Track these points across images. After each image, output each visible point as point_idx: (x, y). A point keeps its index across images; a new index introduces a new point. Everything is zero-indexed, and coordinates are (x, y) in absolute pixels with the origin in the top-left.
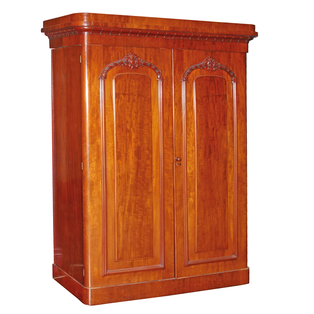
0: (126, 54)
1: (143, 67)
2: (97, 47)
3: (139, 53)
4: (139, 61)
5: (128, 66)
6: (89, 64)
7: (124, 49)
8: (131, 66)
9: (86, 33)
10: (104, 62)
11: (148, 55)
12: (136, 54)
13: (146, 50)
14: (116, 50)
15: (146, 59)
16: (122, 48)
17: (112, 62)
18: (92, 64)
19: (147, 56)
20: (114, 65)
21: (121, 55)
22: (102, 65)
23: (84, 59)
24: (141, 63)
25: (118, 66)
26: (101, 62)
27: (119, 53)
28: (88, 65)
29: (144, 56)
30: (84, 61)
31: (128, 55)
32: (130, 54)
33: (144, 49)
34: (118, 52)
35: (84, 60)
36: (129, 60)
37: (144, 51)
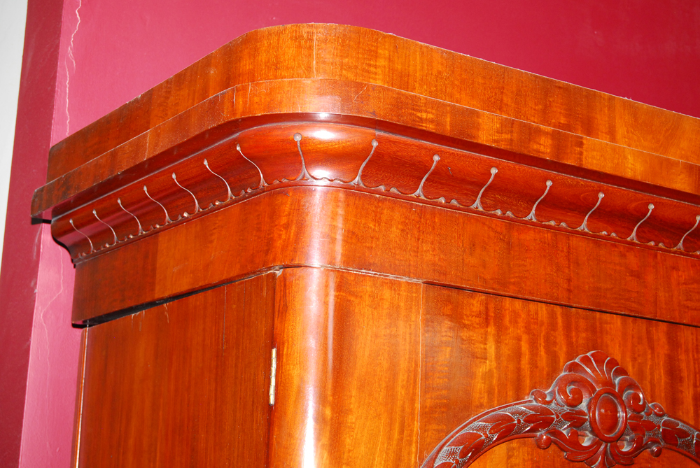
0: (564, 363)
1: (658, 453)
2: (387, 294)
3: (634, 359)
4: (637, 409)
5: (574, 442)
6: (328, 412)
7: (553, 326)
8: (596, 444)
9: (321, 177)
10: (429, 403)
11: (685, 374)
12: (618, 358)
13: (673, 343)
14: (507, 321)
15: (674, 402)
16: (543, 310)
17: (481, 406)
18: (351, 419)
19: (681, 380)
20: (493, 430)
21: (534, 364)
22: (417, 426)
23: (295, 372)
24: (651, 426)
25: (515, 444)
26: (413, 401)
27: (525, 347)
28: (320, 419)
29: (661, 377)
30: (295, 389)
31: (574, 367)
32: (586, 360)
33: (660, 333)
34: (519, 339)
35: (296, 381)
36: (583, 406)
37: (663, 349)
